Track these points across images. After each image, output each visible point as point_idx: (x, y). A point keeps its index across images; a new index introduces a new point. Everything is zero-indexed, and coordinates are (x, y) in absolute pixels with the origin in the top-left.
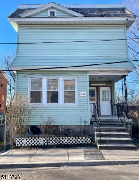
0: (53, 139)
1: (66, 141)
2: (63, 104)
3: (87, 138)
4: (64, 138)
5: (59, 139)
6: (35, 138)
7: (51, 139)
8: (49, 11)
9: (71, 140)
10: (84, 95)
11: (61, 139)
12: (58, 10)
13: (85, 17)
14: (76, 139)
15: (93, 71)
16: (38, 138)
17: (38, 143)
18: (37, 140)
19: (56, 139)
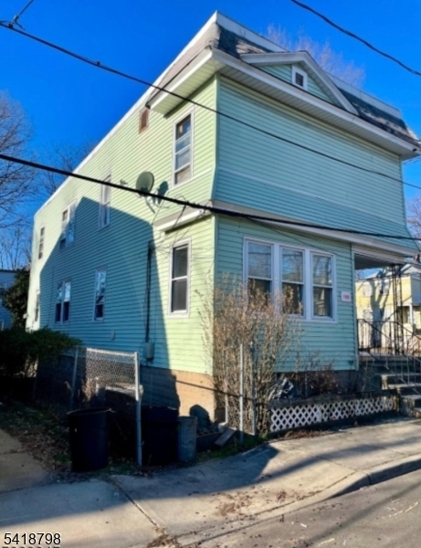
1: (357, 408)
2: (313, 319)
4: (355, 402)
6: (307, 406)
7: (334, 405)
8: (295, 70)
9: (364, 407)
10: (347, 300)
11: (349, 403)
12: (310, 75)
14: (371, 401)
15: (365, 247)
16: (313, 406)
17: (312, 419)
18: (310, 411)
19: (342, 405)
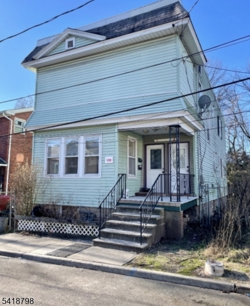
0: (54, 225)
1: (69, 229)
2: (83, 176)
3: (94, 228)
4: (67, 225)
5: (62, 225)
6: (36, 222)
7: (53, 224)
8: (67, 41)
9: (75, 229)
10: (110, 162)
11: (64, 225)
12: (77, 37)
13: (107, 39)
14: (80, 227)
16: (40, 222)
17: (39, 229)
18: (38, 224)
19: (58, 225)
